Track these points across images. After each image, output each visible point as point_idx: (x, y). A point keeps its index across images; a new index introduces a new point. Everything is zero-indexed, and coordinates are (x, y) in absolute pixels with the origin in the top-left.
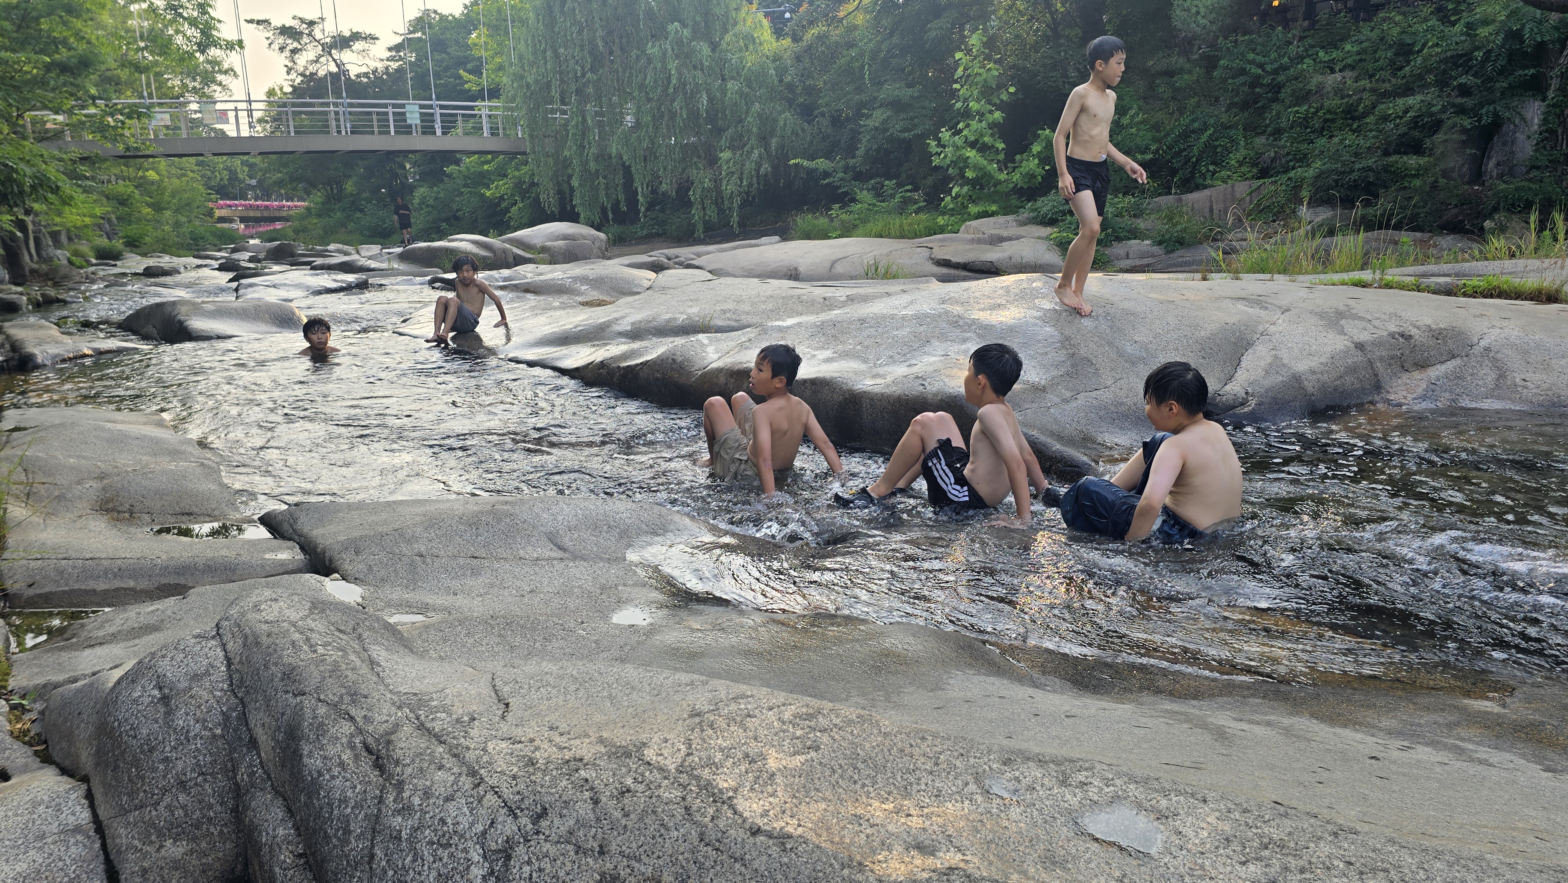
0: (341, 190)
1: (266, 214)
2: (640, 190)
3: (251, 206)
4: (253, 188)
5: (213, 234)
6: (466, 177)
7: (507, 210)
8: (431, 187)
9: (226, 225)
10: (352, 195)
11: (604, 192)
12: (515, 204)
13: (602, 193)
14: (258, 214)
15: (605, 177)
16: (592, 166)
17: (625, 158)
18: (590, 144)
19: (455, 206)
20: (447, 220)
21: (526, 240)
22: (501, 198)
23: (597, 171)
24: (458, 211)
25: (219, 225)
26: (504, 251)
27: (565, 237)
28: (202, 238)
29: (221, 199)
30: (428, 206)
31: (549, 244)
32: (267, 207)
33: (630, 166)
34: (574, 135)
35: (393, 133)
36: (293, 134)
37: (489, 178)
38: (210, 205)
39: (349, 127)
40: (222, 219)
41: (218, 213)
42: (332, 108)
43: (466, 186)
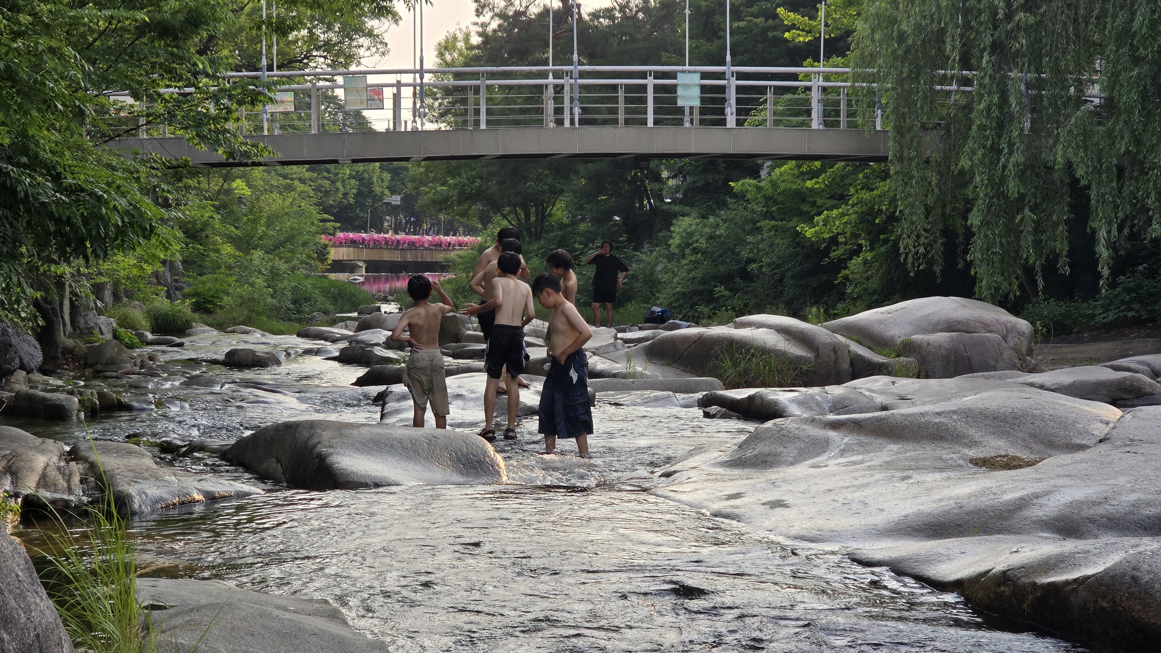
0: (542, 216)
1: (410, 257)
2: (1102, 234)
3: (387, 241)
4: (393, 210)
5: (326, 292)
6: (768, 199)
7: (842, 263)
8: (704, 217)
9: (342, 277)
10: (562, 226)
11: (1030, 238)
12: (857, 252)
13: (1027, 240)
14: (396, 257)
15: (1034, 209)
16: (1013, 187)
17: (1079, 171)
18: (1011, 145)
19: (745, 254)
20: (727, 279)
21: (878, 329)
22: (834, 241)
23: (1021, 197)
24: (749, 261)
25: (332, 276)
26: (835, 348)
27: (951, 326)
28: (307, 299)
29: (342, 230)
30: (696, 251)
31: (918, 337)
32: (412, 244)
33: (1088, 187)
34: (982, 128)
35: (650, 123)
36: (483, 126)
37: (814, 204)
38: (323, 239)
39: (577, 111)
40: (339, 266)
41: (335, 254)
42: (551, 80)
43: (768, 215)
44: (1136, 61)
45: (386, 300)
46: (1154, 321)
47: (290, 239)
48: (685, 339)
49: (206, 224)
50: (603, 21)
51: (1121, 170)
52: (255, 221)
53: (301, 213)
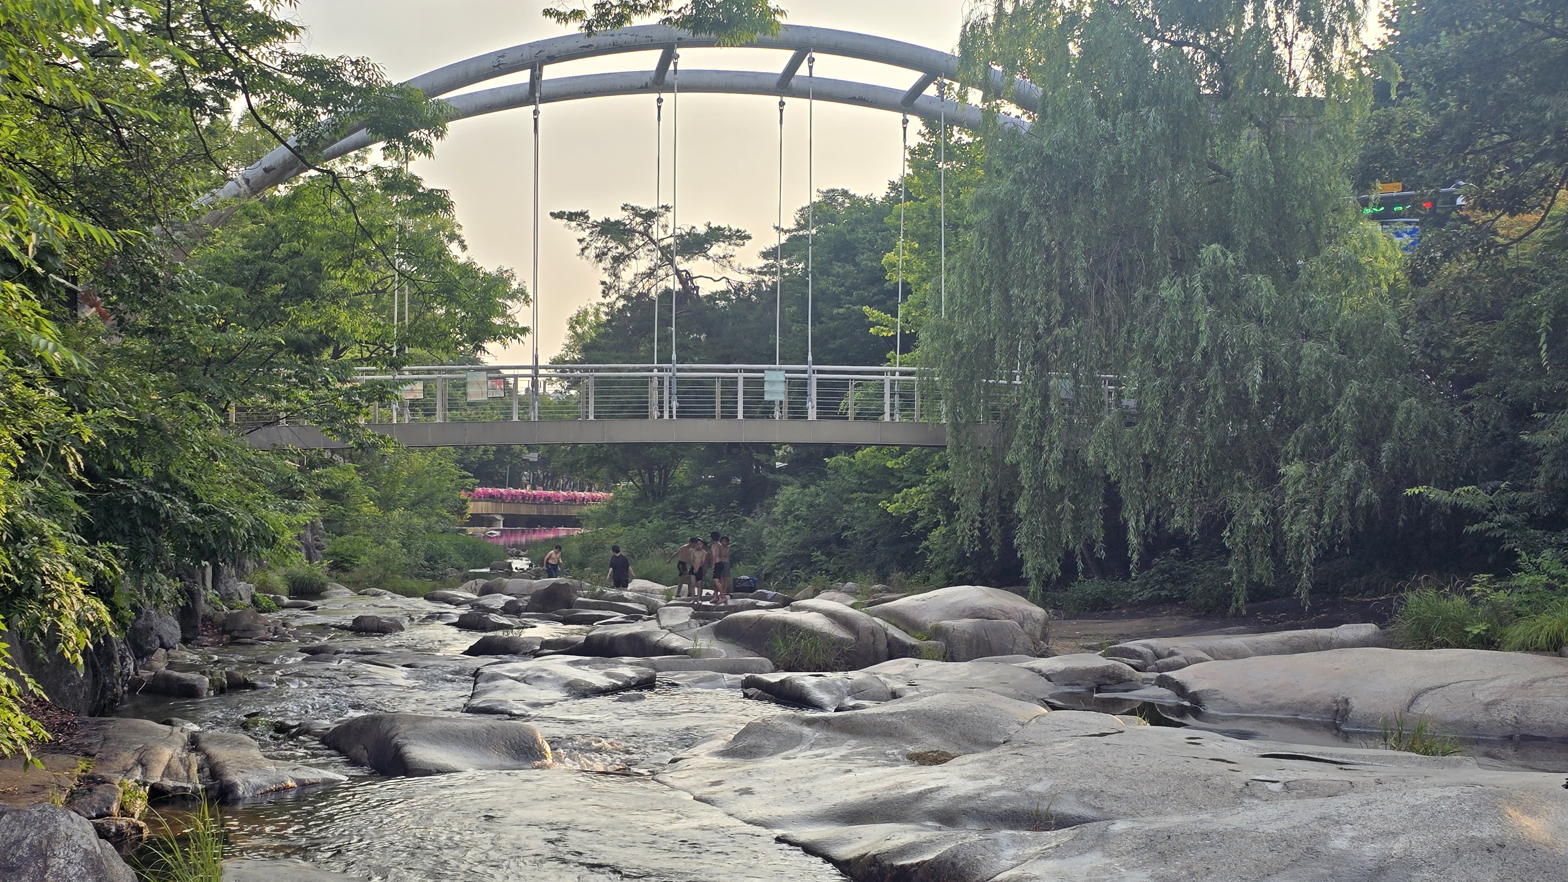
0: (666, 478)
1: (545, 511)
2: (1132, 524)
3: (524, 497)
4: (532, 465)
5: (459, 548)
6: (861, 474)
7: (924, 534)
8: (804, 486)
9: (480, 530)
10: (683, 488)
11: (1069, 526)
12: (937, 524)
13: (1067, 527)
14: (533, 511)
15: (1074, 499)
16: (1053, 480)
17: (1110, 470)
18: (1051, 443)
19: (841, 522)
20: (823, 545)
21: (913, 615)
22: (914, 516)
23: (1062, 488)
24: (845, 528)
25: (470, 530)
26: (873, 632)
27: (975, 613)
28: (442, 556)
29: (480, 485)
30: (797, 518)
31: (946, 623)
32: (548, 499)
33: (1117, 483)
34: (1026, 427)
35: (740, 416)
36: (591, 418)
37: (901, 479)
38: (463, 495)
39: (675, 404)
40: (478, 520)
41: (473, 508)
42: (655, 372)
43: (860, 488)
44: (1159, 372)
45: (518, 556)
46: (1183, 599)
47: (430, 496)
48: (747, 620)
49: (347, 485)
50: (722, 303)
51: (1148, 467)
52: (394, 483)
53: (442, 471)
